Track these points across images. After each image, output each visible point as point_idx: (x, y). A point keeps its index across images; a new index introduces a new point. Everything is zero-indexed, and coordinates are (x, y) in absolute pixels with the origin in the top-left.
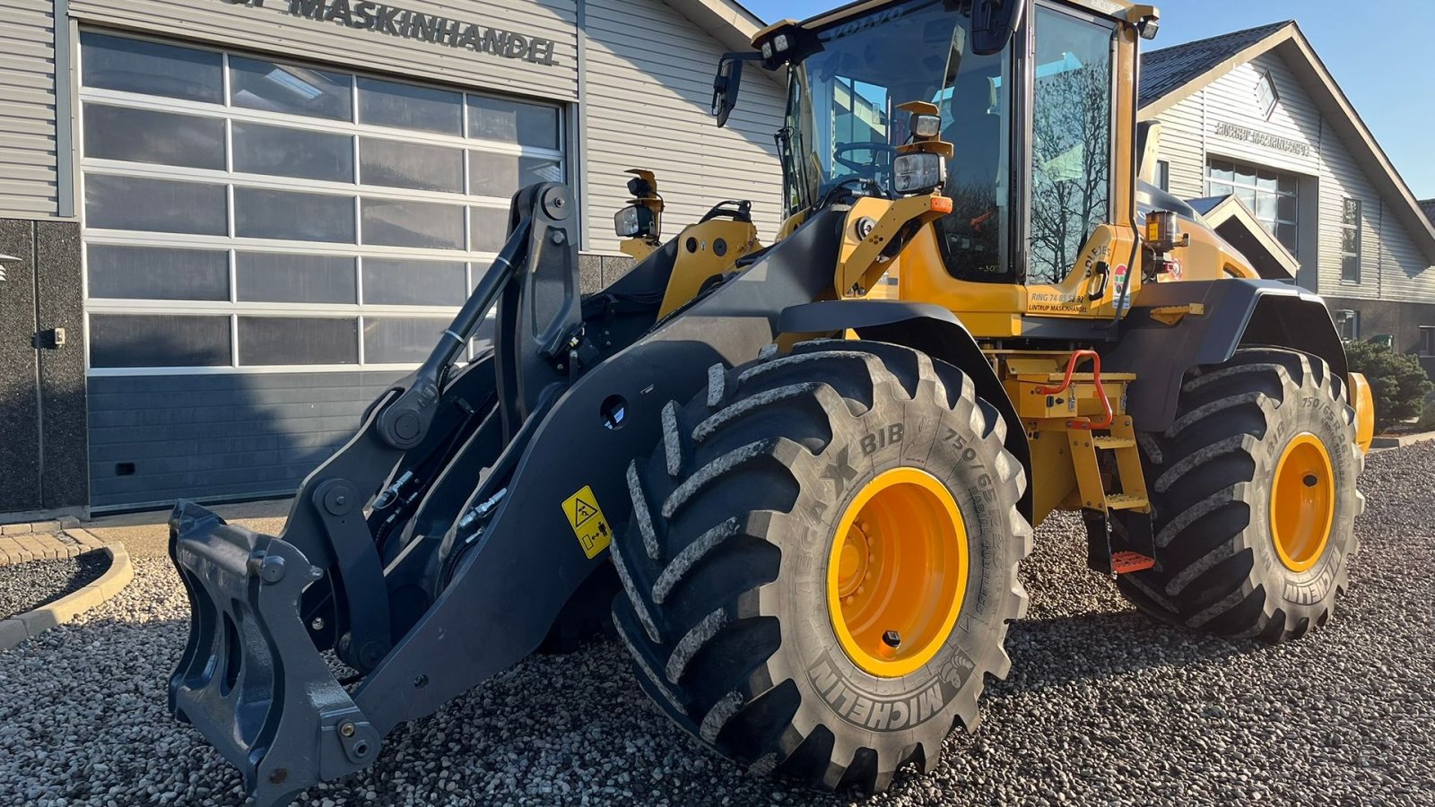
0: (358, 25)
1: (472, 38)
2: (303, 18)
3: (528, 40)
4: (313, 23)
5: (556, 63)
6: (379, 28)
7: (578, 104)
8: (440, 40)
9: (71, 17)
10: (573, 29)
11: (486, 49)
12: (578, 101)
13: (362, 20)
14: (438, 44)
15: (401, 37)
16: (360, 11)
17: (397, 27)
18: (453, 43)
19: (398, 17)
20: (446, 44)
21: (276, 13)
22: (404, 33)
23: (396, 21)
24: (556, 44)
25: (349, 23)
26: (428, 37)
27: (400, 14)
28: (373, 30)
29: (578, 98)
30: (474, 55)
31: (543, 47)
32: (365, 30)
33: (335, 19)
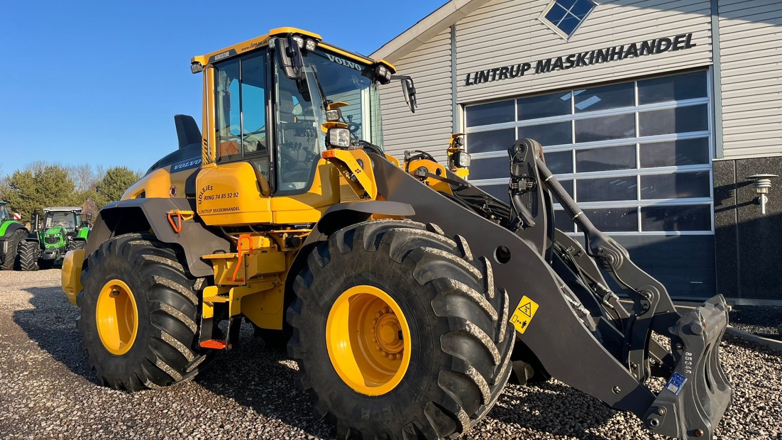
0: (567, 67)
1: (633, 50)
2: (542, 73)
3: (672, 39)
4: (547, 74)
5: (695, 45)
6: (578, 65)
7: (713, 65)
8: (612, 59)
9: (457, 104)
10: (709, 19)
11: (642, 54)
12: (712, 63)
13: (569, 64)
14: (611, 62)
15: (590, 65)
16: (568, 60)
17: (587, 61)
18: (620, 58)
19: (588, 56)
20: (616, 60)
21: (530, 76)
22: (591, 62)
23: (587, 58)
24: (693, 34)
25: (562, 68)
26: (605, 60)
27: (589, 54)
28: (575, 67)
29: (713, 61)
30: (635, 59)
31: (684, 39)
32: (571, 69)
33: (556, 69)
